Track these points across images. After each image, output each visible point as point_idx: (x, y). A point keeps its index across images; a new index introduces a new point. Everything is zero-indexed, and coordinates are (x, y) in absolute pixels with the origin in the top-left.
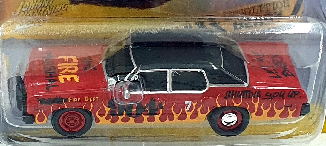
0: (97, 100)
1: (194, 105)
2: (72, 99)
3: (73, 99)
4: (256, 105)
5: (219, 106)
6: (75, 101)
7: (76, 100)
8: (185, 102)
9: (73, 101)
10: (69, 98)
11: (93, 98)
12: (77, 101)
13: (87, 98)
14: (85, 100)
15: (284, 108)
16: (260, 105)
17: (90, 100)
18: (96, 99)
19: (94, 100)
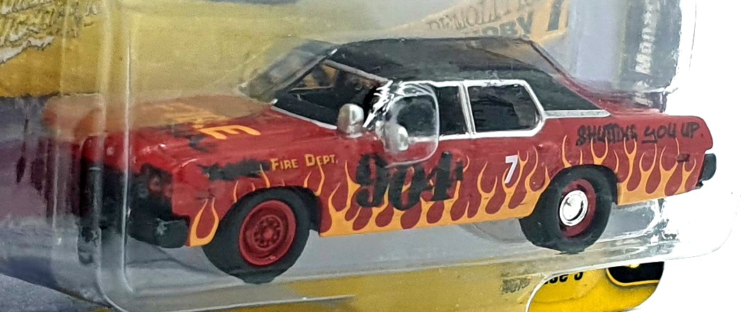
0: (333, 162)
1: (523, 164)
2: (278, 162)
3: (281, 163)
4: (631, 157)
5: (567, 165)
6: (286, 167)
7: (289, 165)
8: (507, 158)
9: (282, 168)
10: (273, 160)
11: (324, 157)
12: (290, 167)
13: (310, 159)
14: (309, 164)
15: (677, 163)
16: (637, 158)
17: (319, 163)
18: (330, 159)
19: (328, 163)
